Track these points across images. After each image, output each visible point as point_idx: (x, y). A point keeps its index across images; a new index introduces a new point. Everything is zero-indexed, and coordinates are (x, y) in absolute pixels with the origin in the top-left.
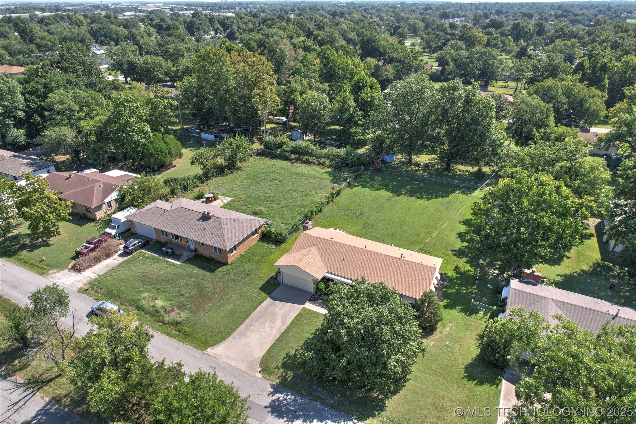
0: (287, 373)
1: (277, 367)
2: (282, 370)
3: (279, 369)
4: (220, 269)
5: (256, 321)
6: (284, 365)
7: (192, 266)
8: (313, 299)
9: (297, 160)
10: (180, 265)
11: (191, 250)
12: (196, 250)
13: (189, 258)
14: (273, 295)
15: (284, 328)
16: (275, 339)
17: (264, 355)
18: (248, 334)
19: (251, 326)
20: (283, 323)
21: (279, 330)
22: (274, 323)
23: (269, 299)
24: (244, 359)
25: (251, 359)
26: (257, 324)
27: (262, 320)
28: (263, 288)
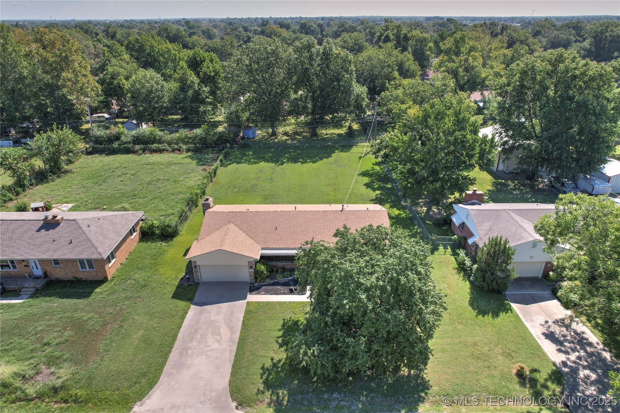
0: (278, 394)
1: (259, 392)
2: (268, 394)
3: (263, 393)
4: (98, 290)
5: (191, 340)
6: (268, 385)
7: (47, 299)
8: (254, 289)
9: (144, 150)
10: (24, 302)
11: (37, 278)
12: (46, 274)
13: (37, 290)
14: (196, 299)
15: (237, 335)
16: (234, 354)
17: (230, 382)
18: (189, 362)
19: (186, 349)
20: (232, 329)
21: (231, 340)
22: (219, 334)
23: (193, 307)
24: (202, 399)
25: (213, 394)
26: (195, 343)
27: (198, 336)
28: (176, 296)
